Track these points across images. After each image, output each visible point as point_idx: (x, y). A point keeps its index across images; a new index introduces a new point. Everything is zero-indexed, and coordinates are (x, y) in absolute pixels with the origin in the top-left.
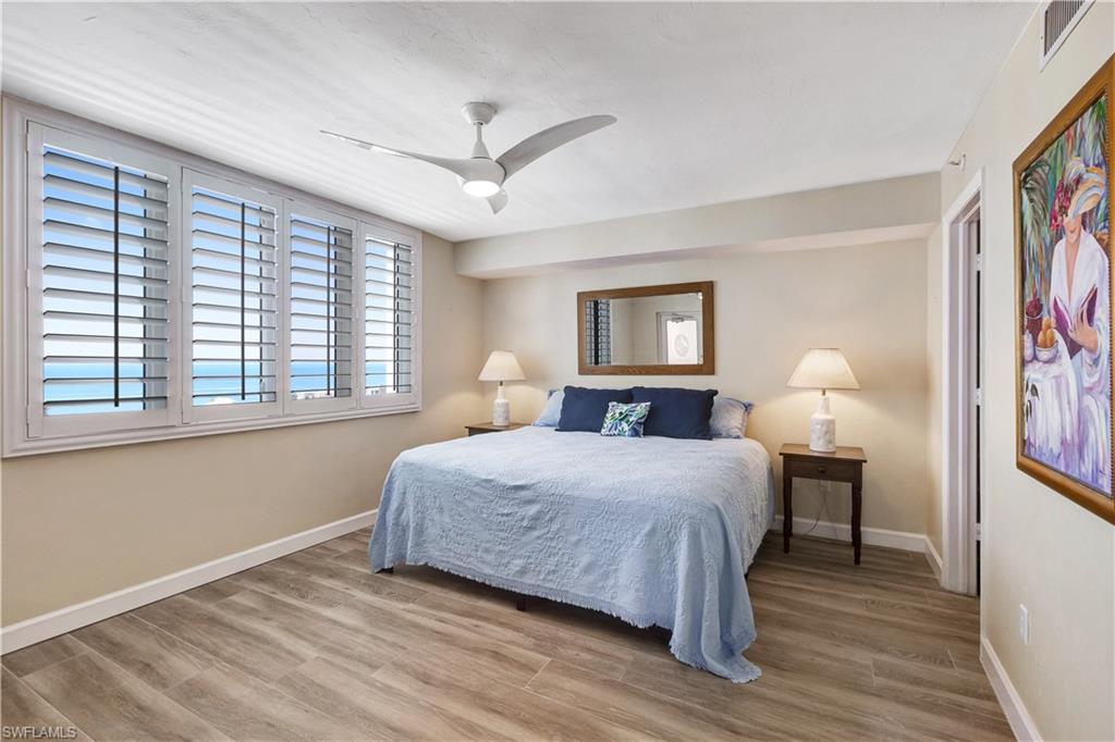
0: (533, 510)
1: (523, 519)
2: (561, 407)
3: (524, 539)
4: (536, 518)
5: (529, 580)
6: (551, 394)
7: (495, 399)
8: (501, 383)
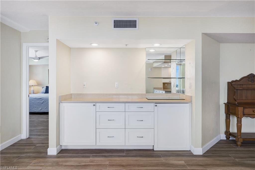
0: (43, 101)
1: (41, 102)
2: (45, 90)
3: (41, 105)
4: (43, 102)
5: (42, 110)
6: (43, 88)
7: (31, 89)
8: (32, 86)
